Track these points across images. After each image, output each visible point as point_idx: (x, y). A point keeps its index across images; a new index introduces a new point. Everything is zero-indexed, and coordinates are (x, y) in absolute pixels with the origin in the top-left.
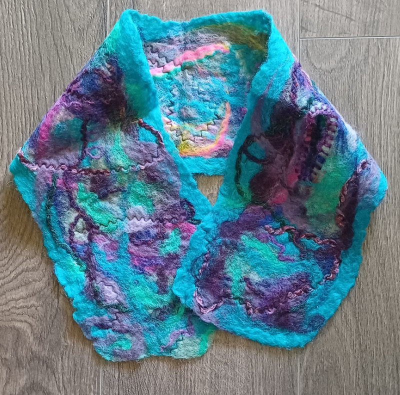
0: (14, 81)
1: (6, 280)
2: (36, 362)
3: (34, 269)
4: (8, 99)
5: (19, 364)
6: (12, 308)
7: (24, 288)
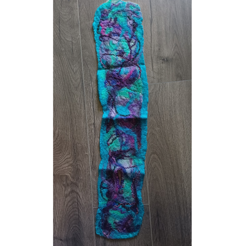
0: (58, 104)
1: (62, 162)
2: (73, 184)
3: (69, 158)
4: (57, 109)
5: (68, 185)
6: (64, 169)
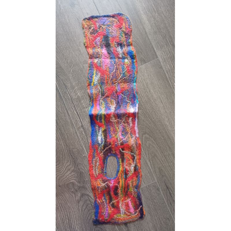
6: (68, 177)
7: (69, 171)
